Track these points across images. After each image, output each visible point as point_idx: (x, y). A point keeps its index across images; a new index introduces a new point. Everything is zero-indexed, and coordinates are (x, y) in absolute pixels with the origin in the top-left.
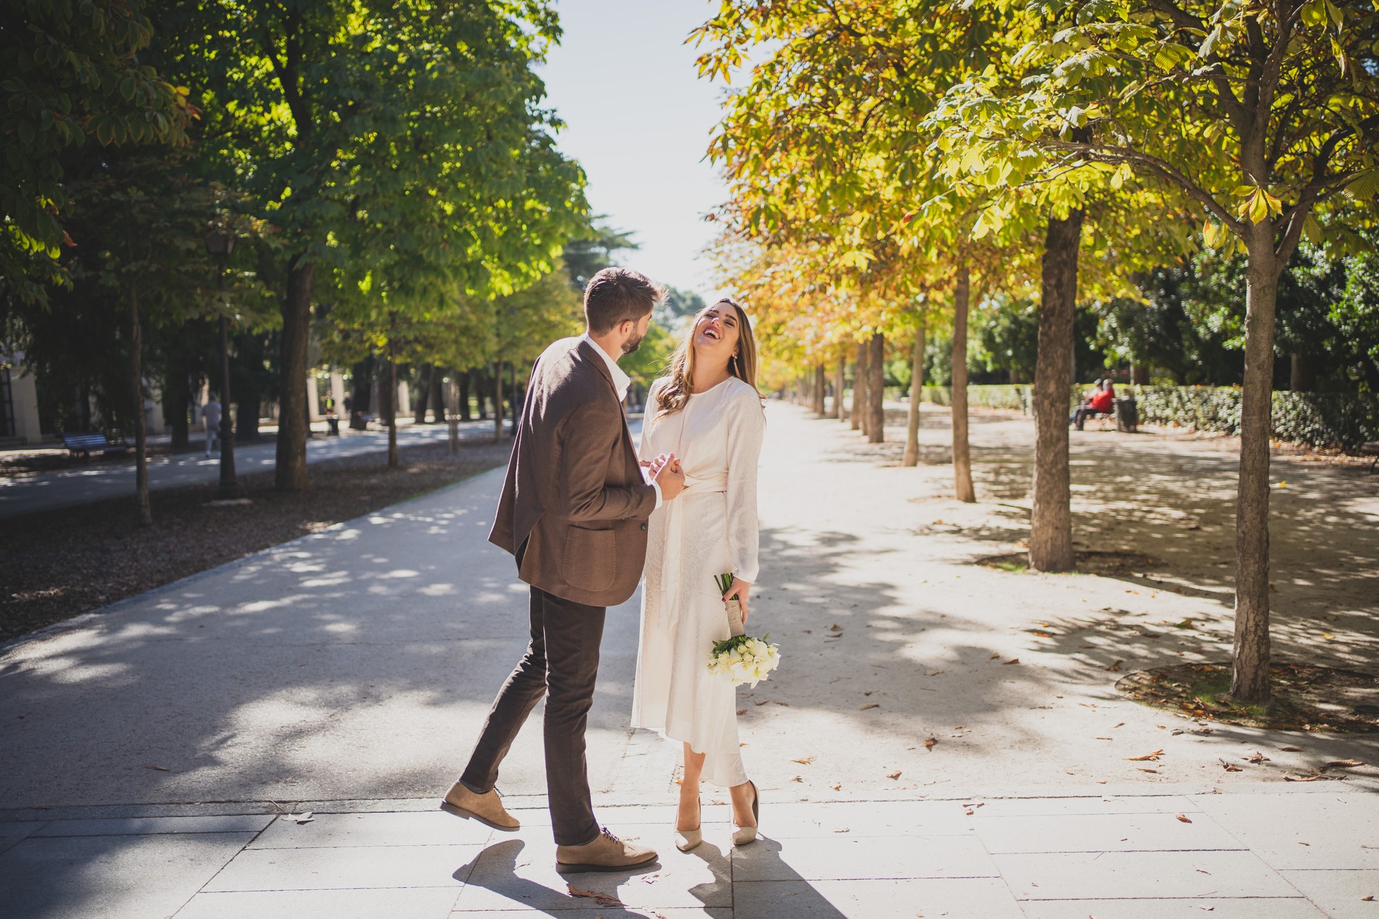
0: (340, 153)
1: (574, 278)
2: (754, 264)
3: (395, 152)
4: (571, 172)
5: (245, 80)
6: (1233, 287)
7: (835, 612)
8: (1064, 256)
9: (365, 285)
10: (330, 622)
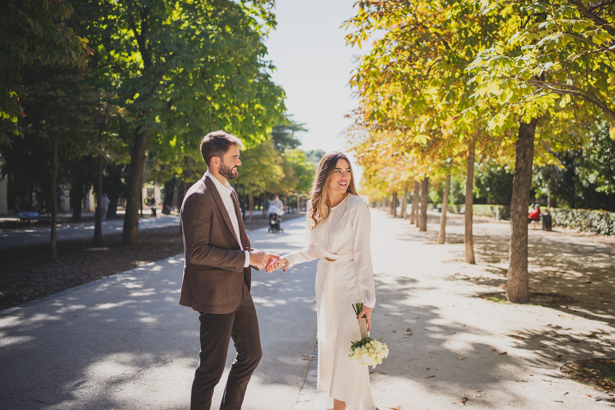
0: (164, 77)
1: (276, 144)
2: (365, 141)
3: (191, 78)
4: (278, 91)
5: (119, 40)
6: (601, 162)
7: (408, 321)
8: (527, 142)
9: (173, 143)
10: (143, 317)
